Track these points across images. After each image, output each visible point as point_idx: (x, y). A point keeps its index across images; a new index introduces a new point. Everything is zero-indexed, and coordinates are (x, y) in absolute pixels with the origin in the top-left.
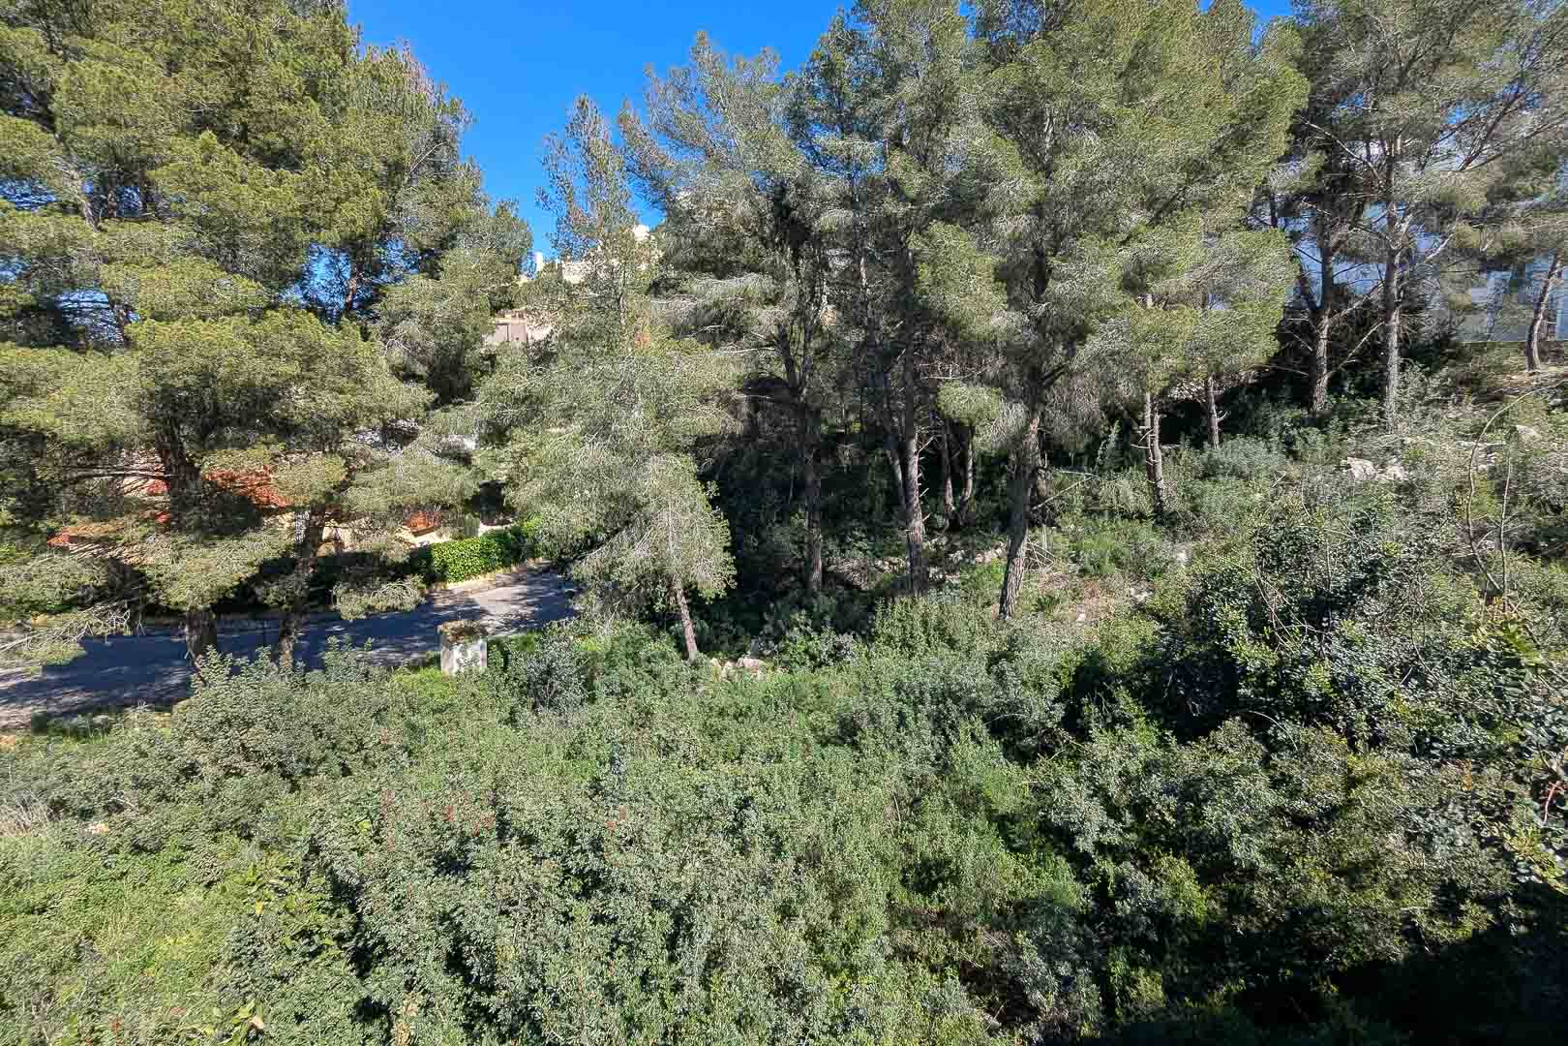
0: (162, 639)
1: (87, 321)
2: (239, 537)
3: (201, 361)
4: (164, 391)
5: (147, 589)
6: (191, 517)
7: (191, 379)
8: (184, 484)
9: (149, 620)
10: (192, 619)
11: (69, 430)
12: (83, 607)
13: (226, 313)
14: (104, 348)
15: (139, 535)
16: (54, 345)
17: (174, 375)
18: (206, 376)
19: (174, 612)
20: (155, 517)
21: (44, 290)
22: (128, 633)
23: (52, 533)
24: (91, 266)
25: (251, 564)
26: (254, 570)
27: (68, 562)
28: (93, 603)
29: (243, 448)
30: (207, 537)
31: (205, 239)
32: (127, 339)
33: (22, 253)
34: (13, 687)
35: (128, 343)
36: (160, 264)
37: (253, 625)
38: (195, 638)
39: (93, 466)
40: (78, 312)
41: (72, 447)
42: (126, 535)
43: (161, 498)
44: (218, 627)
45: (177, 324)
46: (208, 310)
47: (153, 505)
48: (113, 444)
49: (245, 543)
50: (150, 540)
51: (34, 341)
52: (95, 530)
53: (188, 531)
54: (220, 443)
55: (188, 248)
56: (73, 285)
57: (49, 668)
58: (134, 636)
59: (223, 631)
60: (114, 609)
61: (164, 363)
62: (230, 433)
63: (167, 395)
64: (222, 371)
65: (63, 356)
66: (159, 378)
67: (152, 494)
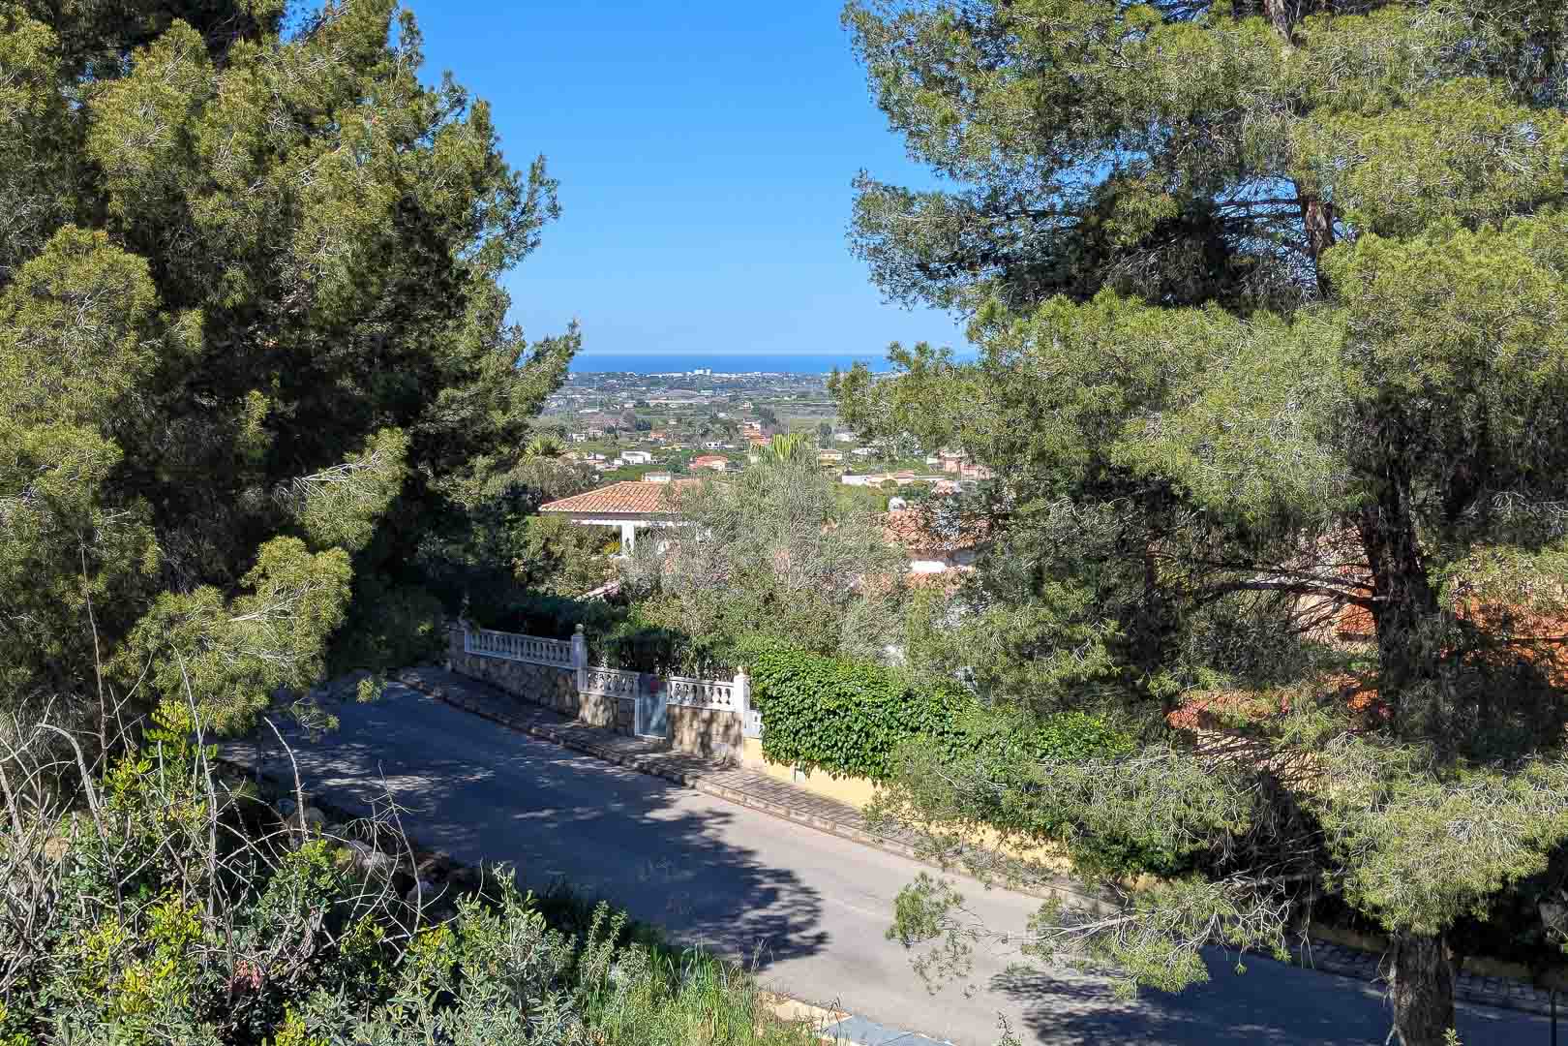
0: (1344, 982)
1: (1259, 245)
2: (1511, 767)
3: (1462, 327)
4: (1386, 400)
5: (1324, 860)
6: (1416, 703)
7: (1439, 373)
8: (1409, 623)
9: (1325, 932)
10: (1400, 948)
11: (1208, 482)
12: (1213, 877)
13: (1523, 208)
14: (1282, 303)
15: (1312, 732)
16: (1198, 302)
17: (1407, 363)
18: (1470, 364)
19: (1367, 924)
20: (1348, 694)
21: (1193, 184)
22: (1283, 954)
23: (1171, 702)
24: (1272, 122)
25: (1531, 844)
26: (1539, 863)
27: (1189, 771)
28: (1226, 872)
29: (1532, 546)
30: (1444, 757)
31: (1489, 30)
32: (1324, 282)
33: (1166, 111)
34: (1094, 1014)
35: (1325, 288)
36: (1397, 102)
37: (1530, 998)
38: (1408, 999)
39: (1248, 565)
40: (1243, 227)
41: (1210, 519)
42: (1291, 727)
43: (1362, 648)
44: (1457, 987)
45: (1418, 243)
46: (1485, 203)
47: (1346, 663)
48: (1286, 518)
49: (1521, 784)
50: (1333, 745)
51: (1170, 296)
52: (1239, 705)
53: (1407, 737)
54: (1486, 530)
55: (1457, 59)
56: (1241, 171)
57: (1148, 992)
58: (1294, 962)
59: (1468, 998)
60: (1264, 890)
61: (1390, 333)
62: (1507, 508)
63: (1390, 404)
64: (1504, 354)
65: (1211, 323)
66: (1375, 369)
67: (1345, 636)
